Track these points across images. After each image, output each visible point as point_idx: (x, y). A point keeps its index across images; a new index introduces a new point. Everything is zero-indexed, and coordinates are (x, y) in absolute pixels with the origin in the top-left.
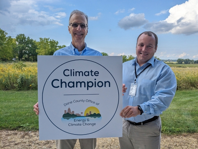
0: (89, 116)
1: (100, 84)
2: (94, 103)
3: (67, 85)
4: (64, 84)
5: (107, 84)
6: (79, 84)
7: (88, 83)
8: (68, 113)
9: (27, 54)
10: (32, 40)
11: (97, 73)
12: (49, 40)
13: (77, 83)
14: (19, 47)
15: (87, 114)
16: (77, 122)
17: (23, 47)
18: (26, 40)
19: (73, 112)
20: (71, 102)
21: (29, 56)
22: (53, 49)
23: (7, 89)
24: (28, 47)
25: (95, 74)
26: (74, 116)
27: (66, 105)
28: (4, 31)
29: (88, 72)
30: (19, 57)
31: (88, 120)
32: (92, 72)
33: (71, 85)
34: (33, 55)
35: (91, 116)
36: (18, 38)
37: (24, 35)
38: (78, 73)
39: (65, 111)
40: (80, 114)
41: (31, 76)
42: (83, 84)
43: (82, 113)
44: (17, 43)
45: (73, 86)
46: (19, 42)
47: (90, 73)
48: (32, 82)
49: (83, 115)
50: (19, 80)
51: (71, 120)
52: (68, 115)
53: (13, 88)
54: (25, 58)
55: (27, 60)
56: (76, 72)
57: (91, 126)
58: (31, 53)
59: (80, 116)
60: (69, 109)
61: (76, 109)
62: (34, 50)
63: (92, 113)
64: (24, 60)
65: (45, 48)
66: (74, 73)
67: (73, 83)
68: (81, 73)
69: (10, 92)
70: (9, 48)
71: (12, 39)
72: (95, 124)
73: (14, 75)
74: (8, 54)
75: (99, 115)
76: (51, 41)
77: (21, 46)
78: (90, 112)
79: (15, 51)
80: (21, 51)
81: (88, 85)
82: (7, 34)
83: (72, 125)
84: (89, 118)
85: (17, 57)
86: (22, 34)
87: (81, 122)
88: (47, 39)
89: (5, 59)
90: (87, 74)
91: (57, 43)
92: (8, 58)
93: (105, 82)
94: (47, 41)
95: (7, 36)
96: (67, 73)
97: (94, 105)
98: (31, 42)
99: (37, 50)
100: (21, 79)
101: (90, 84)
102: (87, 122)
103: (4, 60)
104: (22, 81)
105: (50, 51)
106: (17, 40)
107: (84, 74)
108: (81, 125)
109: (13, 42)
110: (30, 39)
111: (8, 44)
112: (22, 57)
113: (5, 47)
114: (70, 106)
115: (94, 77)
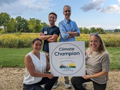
1: (75, 54)
4: (59, 54)
5: (78, 53)
6: (66, 54)
7: (70, 53)
9: (22, 28)
11: (73, 49)
12: (35, 19)
13: (65, 53)
14: (18, 24)
16: (66, 70)
17: (20, 24)
18: (22, 19)
21: (24, 29)
22: (38, 24)
23: (11, 48)
24: (23, 24)
25: (72, 49)
26: (64, 67)
27: (61, 62)
28: (9, 15)
30: (18, 30)
31: (70, 69)
32: (71, 48)
33: (62, 54)
34: (26, 29)
35: (72, 67)
36: (17, 18)
37: (20, 17)
38: (65, 49)
41: (24, 39)
42: (67, 54)
44: (17, 22)
45: (64, 55)
46: (18, 21)
47: (70, 49)
48: (25, 43)
50: (17, 42)
51: (63, 69)
53: (14, 47)
54: (22, 30)
58: (25, 27)
59: (67, 67)
60: (62, 64)
61: (65, 64)
62: (27, 26)
63: (72, 66)
64: (21, 32)
65: (33, 24)
66: (63, 49)
67: (63, 53)
69: (12, 49)
70: (12, 25)
71: (14, 19)
72: (73, 71)
73: (14, 39)
74: (12, 29)
75: (75, 67)
76: (36, 20)
77: (19, 23)
79: (15, 26)
80: (19, 26)
81: (70, 54)
82: (10, 16)
83: (64, 71)
85: (17, 30)
86: (20, 16)
87: (67, 70)
88: (34, 19)
89: (10, 31)
90: (69, 49)
91: (40, 21)
92: (12, 31)
93: (77, 53)
94: (34, 20)
95: (10, 18)
96: (61, 49)
97: (73, 63)
98: (24, 21)
99: (28, 26)
100: (19, 41)
101: (71, 54)
102: (70, 70)
104: (19, 43)
105: (36, 26)
106: (16, 20)
107: (68, 50)
109: (14, 21)
110: (24, 19)
111: (11, 22)
113: (10, 24)
114: (62, 63)
115: (72, 51)
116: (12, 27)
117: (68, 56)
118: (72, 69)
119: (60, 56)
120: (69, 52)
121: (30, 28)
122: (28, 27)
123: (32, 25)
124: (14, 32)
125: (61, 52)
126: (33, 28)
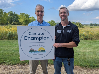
0: (40, 51)
1: (45, 38)
2: (42, 46)
3: (31, 39)
4: (29, 38)
5: (48, 38)
6: (36, 38)
7: (40, 38)
8: (31, 50)
10: (16, 14)
11: (43, 34)
12: (25, 14)
13: (35, 38)
15: (40, 50)
16: (36, 54)
18: (13, 14)
19: (34, 49)
20: (33, 46)
21: (15, 22)
22: (27, 18)
24: (15, 17)
25: (42, 34)
26: (34, 51)
29: (40, 33)
31: (40, 53)
32: (41, 33)
33: (32, 39)
34: (17, 22)
35: (41, 51)
36: (9, 13)
37: (12, 11)
38: (35, 34)
39: (30, 49)
40: (36, 50)
41: (14, 32)
42: (37, 38)
43: (37, 50)
44: (9, 16)
45: (33, 39)
46: (10, 15)
47: (40, 34)
49: (38, 51)
51: (33, 53)
52: (31, 51)
54: (13, 23)
55: (14, 24)
56: (34, 33)
57: (41, 55)
58: (16, 20)
60: (32, 49)
62: (18, 19)
63: (42, 50)
68: (36, 34)
70: (5, 18)
71: (6, 13)
72: (43, 54)
73: (5, 32)
75: (45, 51)
76: (26, 15)
77: (11, 17)
78: (41, 50)
79: (8, 20)
80: (11, 20)
82: (3, 11)
83: (33, 55)
84: (41, 52)
85: (9, 23)
86: (11, 11)
87: (37, 54)
88: (24, 14)
91: (29, 15)
92: (5, 23)
94: (24, 15)
96: (30, 34)
97: (43, 47)
99: (19, 19)
101: (41, 38)
102: (39, 53)
103: (2, 24)
107: (38, 34)
108: (37, 55)
109: (7, 15)
110: (15, 13)
112: (11, 23)
113: (3, 17)
114: (32, 47)
115: (42, 35)
116: (5, 20)
117: (38, 40)
118: (42, 53)
119: (29, 41)
120: (39, 36)
121: (20, 21)
122: (19, 21)
123: (22, 19)
124: (7, 24)
125: (30, 36)
126: (23, 21)
